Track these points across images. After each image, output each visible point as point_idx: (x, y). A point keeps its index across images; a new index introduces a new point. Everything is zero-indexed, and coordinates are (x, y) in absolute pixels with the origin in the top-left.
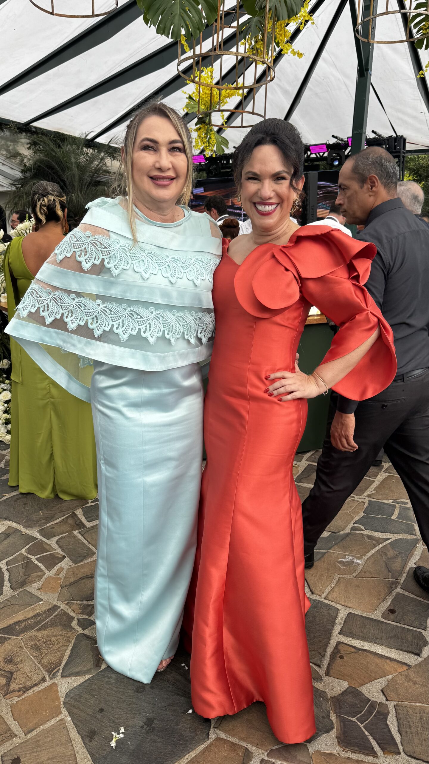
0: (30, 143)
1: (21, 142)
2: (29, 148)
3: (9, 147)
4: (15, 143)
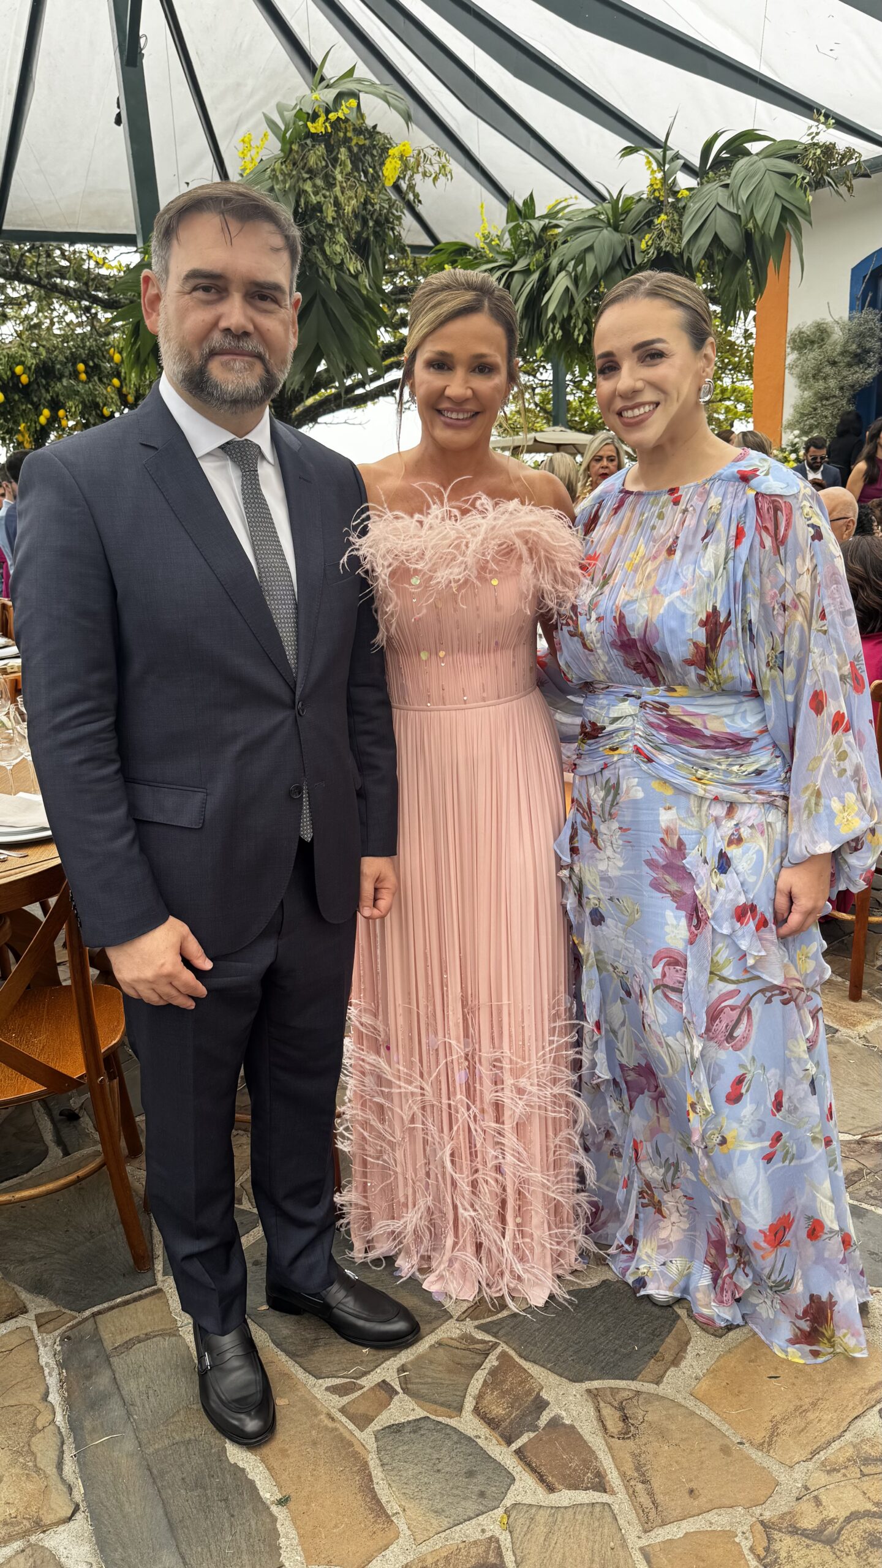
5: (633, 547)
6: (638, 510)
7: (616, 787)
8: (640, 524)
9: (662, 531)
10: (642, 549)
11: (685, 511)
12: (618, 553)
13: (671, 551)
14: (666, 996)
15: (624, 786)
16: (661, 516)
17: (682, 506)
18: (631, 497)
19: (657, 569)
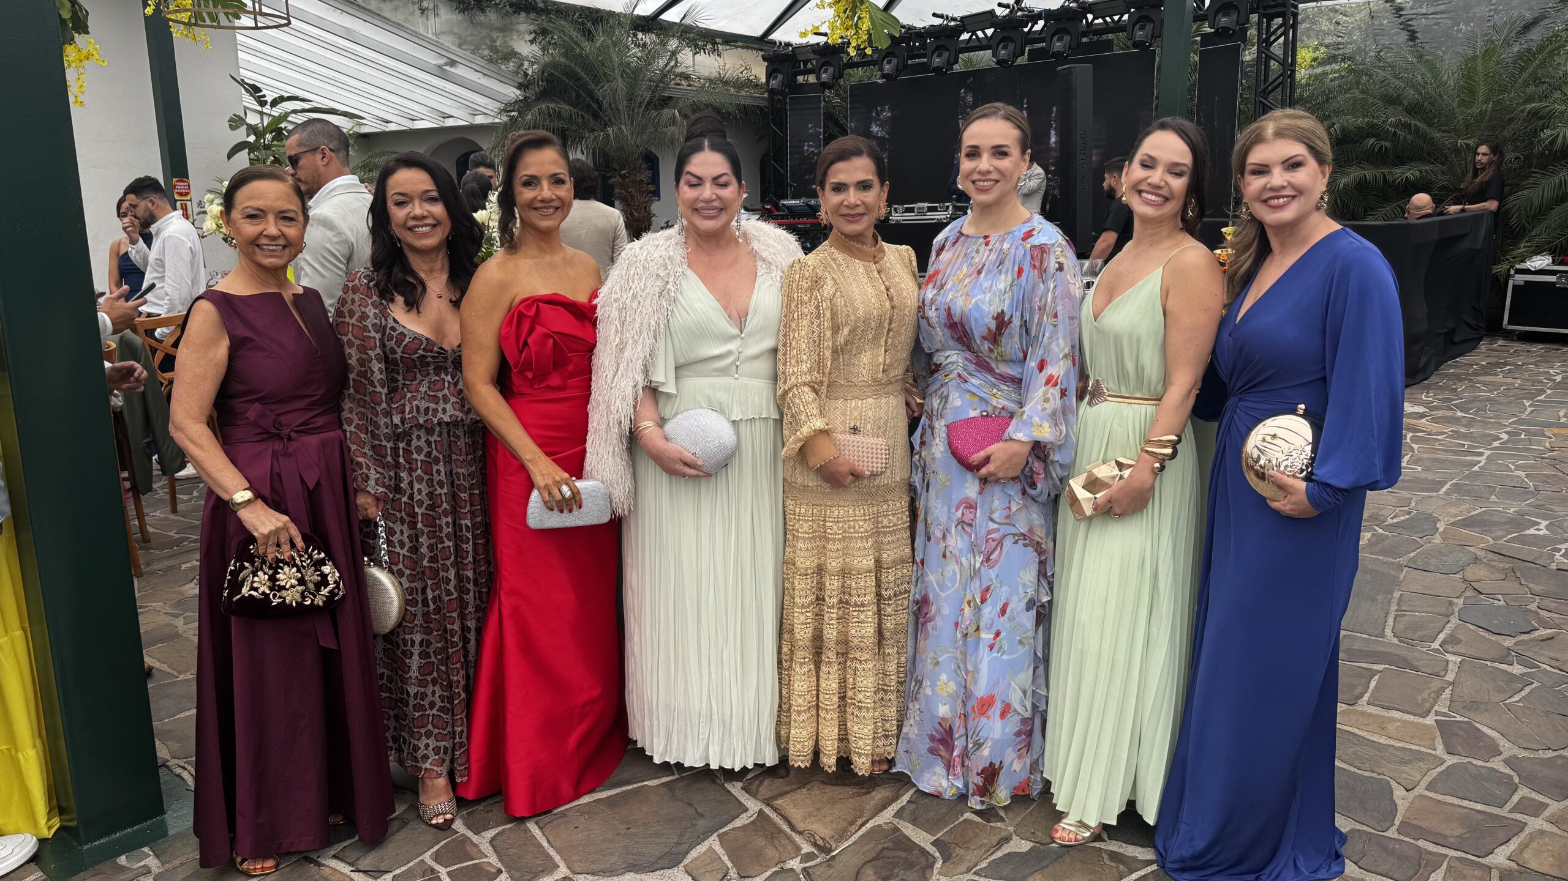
0: (535, 32)
1: (518, 31)
2: (532, 42)
3: (495, 41)
4: (506, 34)
5: (960, 268)
6: (965, 247)
7: (947, 397)
8: (966, 254)
9: (977, 260)
10: (965, 270)
11: (991, 250)
12: (951, 271)
13: (979, 272)
14: (964, 529)
15: (951, 398)
16: (977, 251)
17: (990, 247)
18: (963, 238)
19: (970, 282)
